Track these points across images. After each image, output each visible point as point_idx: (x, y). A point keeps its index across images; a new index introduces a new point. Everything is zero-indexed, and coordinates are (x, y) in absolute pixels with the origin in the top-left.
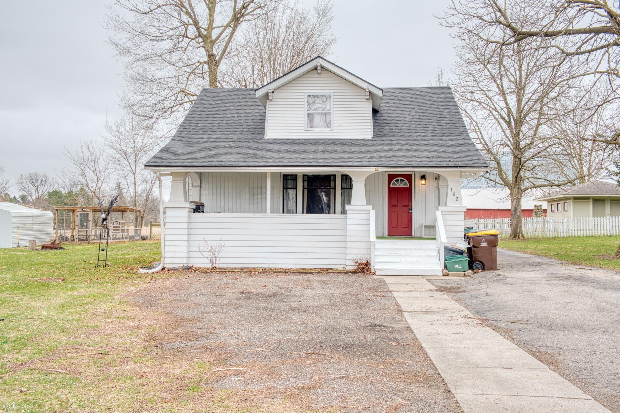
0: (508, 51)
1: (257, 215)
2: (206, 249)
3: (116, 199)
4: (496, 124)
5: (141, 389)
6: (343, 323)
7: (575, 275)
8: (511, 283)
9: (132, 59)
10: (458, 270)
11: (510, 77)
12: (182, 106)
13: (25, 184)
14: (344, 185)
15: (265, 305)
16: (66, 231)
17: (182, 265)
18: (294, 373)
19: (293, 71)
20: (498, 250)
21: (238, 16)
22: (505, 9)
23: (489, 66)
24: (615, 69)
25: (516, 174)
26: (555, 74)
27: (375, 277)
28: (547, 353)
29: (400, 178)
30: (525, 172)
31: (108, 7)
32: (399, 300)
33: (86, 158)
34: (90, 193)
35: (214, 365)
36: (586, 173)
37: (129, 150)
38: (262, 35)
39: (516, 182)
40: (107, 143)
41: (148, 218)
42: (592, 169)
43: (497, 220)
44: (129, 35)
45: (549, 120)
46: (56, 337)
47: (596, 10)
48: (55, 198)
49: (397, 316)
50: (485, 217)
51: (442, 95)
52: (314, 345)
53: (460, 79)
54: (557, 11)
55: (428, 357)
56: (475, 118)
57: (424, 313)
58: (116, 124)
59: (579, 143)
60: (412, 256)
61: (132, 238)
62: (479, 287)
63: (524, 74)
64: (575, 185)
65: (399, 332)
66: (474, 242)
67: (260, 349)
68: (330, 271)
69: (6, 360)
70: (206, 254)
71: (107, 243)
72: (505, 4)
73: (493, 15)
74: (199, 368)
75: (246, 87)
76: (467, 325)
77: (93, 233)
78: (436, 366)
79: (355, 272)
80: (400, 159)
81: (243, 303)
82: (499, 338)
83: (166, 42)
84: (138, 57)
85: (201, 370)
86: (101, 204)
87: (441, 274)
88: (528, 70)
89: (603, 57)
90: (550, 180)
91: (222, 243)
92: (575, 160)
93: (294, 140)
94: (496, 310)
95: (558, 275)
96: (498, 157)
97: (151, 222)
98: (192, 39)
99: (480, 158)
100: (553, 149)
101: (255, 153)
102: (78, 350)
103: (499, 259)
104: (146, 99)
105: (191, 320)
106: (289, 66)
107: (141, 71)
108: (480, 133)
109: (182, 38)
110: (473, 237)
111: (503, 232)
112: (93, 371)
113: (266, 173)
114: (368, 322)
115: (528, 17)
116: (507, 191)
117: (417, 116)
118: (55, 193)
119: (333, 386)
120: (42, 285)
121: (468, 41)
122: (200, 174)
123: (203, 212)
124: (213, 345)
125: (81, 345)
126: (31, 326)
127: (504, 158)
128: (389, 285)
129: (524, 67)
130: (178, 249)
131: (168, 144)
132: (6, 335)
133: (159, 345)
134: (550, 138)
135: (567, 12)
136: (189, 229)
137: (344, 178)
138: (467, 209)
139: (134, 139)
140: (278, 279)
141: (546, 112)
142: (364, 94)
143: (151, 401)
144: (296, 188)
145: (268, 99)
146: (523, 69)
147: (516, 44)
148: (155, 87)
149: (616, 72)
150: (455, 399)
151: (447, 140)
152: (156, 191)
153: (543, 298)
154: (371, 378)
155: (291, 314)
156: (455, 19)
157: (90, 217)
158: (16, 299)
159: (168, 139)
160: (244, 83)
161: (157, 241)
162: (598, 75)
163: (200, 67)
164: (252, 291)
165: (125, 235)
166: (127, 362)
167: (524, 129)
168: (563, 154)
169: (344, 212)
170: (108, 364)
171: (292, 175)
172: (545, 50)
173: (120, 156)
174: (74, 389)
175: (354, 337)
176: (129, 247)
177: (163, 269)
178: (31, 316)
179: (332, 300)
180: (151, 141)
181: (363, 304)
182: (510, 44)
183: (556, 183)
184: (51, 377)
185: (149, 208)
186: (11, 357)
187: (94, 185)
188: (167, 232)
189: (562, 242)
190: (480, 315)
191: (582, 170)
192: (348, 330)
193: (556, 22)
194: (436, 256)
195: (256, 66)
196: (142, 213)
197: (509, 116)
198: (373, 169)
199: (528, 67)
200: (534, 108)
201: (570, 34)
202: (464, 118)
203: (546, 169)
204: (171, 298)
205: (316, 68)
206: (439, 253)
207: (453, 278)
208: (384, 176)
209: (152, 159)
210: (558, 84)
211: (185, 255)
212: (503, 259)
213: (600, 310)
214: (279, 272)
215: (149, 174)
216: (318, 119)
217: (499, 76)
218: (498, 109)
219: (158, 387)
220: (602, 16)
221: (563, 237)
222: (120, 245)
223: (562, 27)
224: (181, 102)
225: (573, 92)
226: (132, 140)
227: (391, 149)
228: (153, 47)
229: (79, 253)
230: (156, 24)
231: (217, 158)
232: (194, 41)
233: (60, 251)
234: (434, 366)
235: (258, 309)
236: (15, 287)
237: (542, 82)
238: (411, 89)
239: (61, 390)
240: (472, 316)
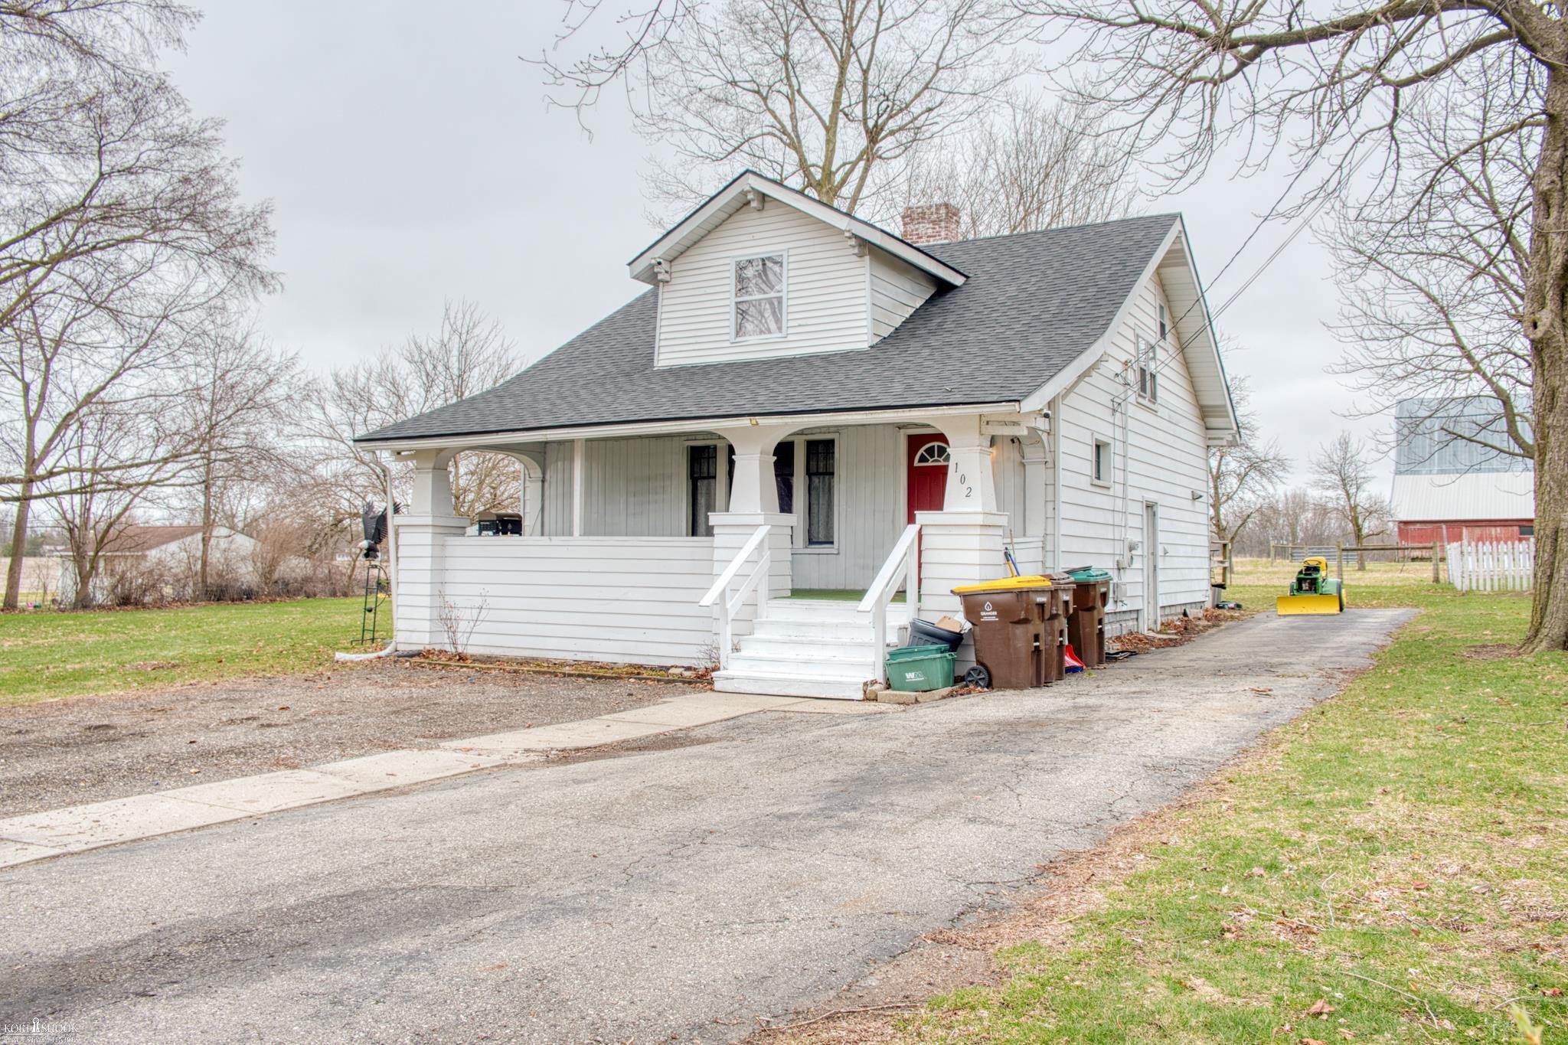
1: (556, 540)
10: (911, 688)
14: (814, 469)
17: (422, 648)
29: (935, 444)
68: (645, 675)
79: (693, 680)
87: (860, 696)
93: (705, 367)
110: (965, 596)
113: (572, 441)
130: (417, 613)
145: (660, 280)
198: (747, 422)
211: (427, 626)
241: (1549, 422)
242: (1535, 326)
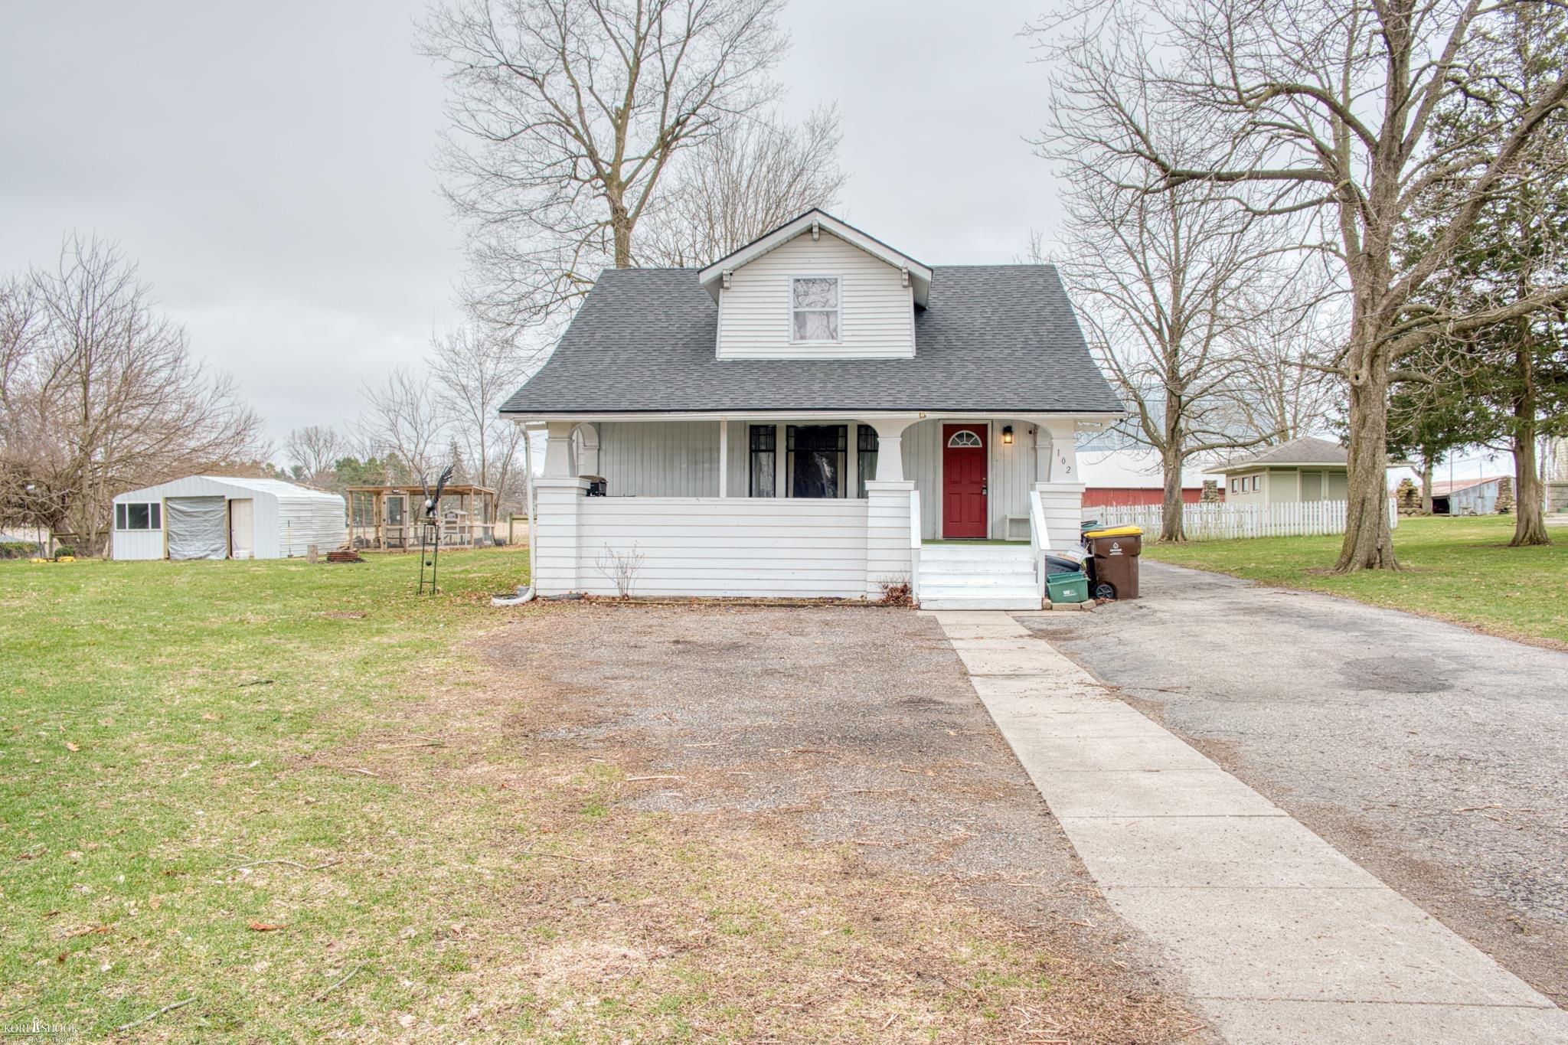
0: (1155, 203)
1: (703, 500)
2: (609, 563)
3: (449, 472)
4: (1137, 334)
5: (503, 809)
6: (861, 697)
7: (1270, 604)
8: (1163, 622)
9: (479, 220)
10: (1069, 600)
11: (1160, 249)
12: (566, 301)
13: (298, 447)
14: (863, 445)
15: (719, 665)
16: (367, 529)
17: (567, 592)
18: (771, 786)
19: (768, 235)
20: (1140, 562)
21: (669, 139)
22: (1148, 131)
23: (1122, 230)
24: (1332, 243)
25: (1173, 424)
26: (1236, 247)
27: (919, 613)
28: (1219, 742)
29: (965, 432)
30: (1187, 421)
31: (439, 133)
32: (961, 654)
33: (397, 399)
34: (405, 462)
35: (627, 769)
36: (1290, 424)
37: (472, 384)
38: (710, 172)
39: (1173, 438)
40: (434, 371)
41: (506, 506)
42: (1300, 416)
43: (1139, 508)
44: (474, 179)
45: (1228, 327)
46: (357, 714)
47: (1298, 140)
48: (347, 471)
49: (960, 684)
50: (1118, 504)
51: (1041, 281)
52: (807, 737)
53: (1071, 252)
54: (1235, 138)
55: (1013, 755)
56: (1098, 321)
57: (1008, 677)
58: (449, 337)
59: (1278, 370)
60: (987, 574)
61: (479, 542)
62: (1107, 628)
63: (1182, 243)
64: (1271, 444)
65: (961, 711)
66: (1098, 548)
67: (709, 744)
68: (837, 602)
69: (281, 749)
70: (611, 572)
71: (436, 550)
72: (1147, 122)
73: (1127, 140)
74: (601, 775)
75: (682, 265)
76: (1084, 698)
77: (412, 533)
78: (1028, 770)
79: (883, 604)
80: (966, 396)
81: (679, 660)
82: (1138, 717)
83: (538, 188)
84: (490, 217)
85: (605, 779)
86: (423, 481)
87: (1040, 607)
88: (1189, 237)
89: (1311, 222)
90: (1231, 435)
91: (639, 552)
92: (1273, 402)
93: (770, 362)
94: (1135, 669)
95: (1242, 606)
96: (1141, 394)
97: (511, 514)
98: (585, 182)
99: (1109, 394)
100: (1236, 380)
101: (699, 388)
102: (392, 739)
103: (1143, 579)
104: (501, 292)
105: (585, 690)
106: (760, 226)
107: (494, 243)
108: (1110, 350)
109: (567, 181)
110: (1097, 539)
111: (1149, 530)
112: (420, 774)
113: (718, 423)
114: (905, 694)
115: (1186, 145)
116: (1157, 455)
117: (996, 317)
118: (347, 463)
119: (842, 808)
120: (330, 625)
121: (1083, 185)
122: (599, 426)
123: (604, 495)
124: (624, 736)
125: (398, 730)
126: (314, 693)
127: (1151, 396)
128: (944, 628)
129: (1183, 232)
130: (560, 563)
131: (541, 372)
132: (277, 708)
133: (531, 735)
134: (1231, 360)
135: (1251, 140)
136: (579, 526)
137: (863, 431)
138: (1087, 489)
139: (480, 364)
140: (742, 618)
141: (1222, 313)
142: (898, 276)
143: (520, 829)
144: (774, 451)
145: (723, 287)
146: (1181, 235)
147: (1167, 192)
148: (518, 269)
149: (1334, 248)
150: (1058, 827)
151: (1051, 361)
152: (519, 457)
153: (1217, 647)
154: (910, 794)
155: (765, 681)
156: (1060, 145)
157: (407, 506)
158: (290, 646)
159: (540, 363)
160: (677, 258)
161: (521, 549)
162: (1306, 252)
163: (599, 231)
164: (695, 639)
165: (467, 536)
166: (476, 761)
167: (1186, 342)
168: (1251, 389)
169: (862, 494)
170: (445, 763)
171: (766, 427)
172: (1217, 203)
173: (455, 394)
174: (391, 803)
175: (880, 722)
176: (474, 559)
177: (534, 599)
178: (314, 677)
179: (841, 655)
180: (510, 367)
181: (897, 662)
182: (1158, 191)
183: (1241, 441)
184: (353, 781)
185: (507, 487)
186: (287, 744)
187: (413, 447)
188: (541, 531)
189: (1249, 546)
190: (1107, 680)
191: (1284, 419)
192: (870, 710)
193: (1233, 157)
194: (1030, 574)
195: (700, 228)
196: (495, 497)
197: (1158, 319)
198: (915, 415)
199: (1190, 232)
200: (1201, 307)
201: (1257, 178)
202: (1081, 322)
203: (1224, 416)
204: (549, 651)
205: (810, 230)
206: (1036, 568)
207: (1061, 613)
208: (935, 427)
209: (512, 399)
210: (1241, 263)
211: (573, 573)
212: (1148, 578)
213: (1309, 664)
214: (744, 605)
215: (507, 426)
216: (813, 325)
217: (1140, 248)
218: (1140, 306)
219: (531, 805)
220: (1307, 150)
221: (1252, 538)
222: (457, 555)
223: (1242, 166)
224: (563, 295)
225: (1266, 280)
226: (477, 365)
227: (949, 378)
228: (515, 198)
229: (388, 569)
230: (522, 157)
231: (628, 396)
232: (588, 185)
233: (358, 564)
234: (1024, 770)
235: (706, 671)
236: (288, 627)
237: (1215, 260)
238: (984, 269)
239: (370, 804)
240: (1093, 681)
241: (1362, 435)
242: (1357, 378)
